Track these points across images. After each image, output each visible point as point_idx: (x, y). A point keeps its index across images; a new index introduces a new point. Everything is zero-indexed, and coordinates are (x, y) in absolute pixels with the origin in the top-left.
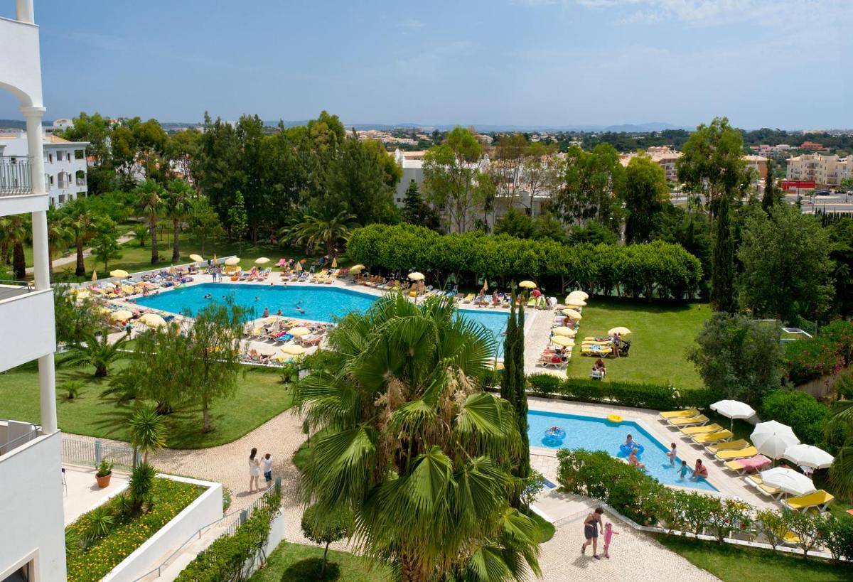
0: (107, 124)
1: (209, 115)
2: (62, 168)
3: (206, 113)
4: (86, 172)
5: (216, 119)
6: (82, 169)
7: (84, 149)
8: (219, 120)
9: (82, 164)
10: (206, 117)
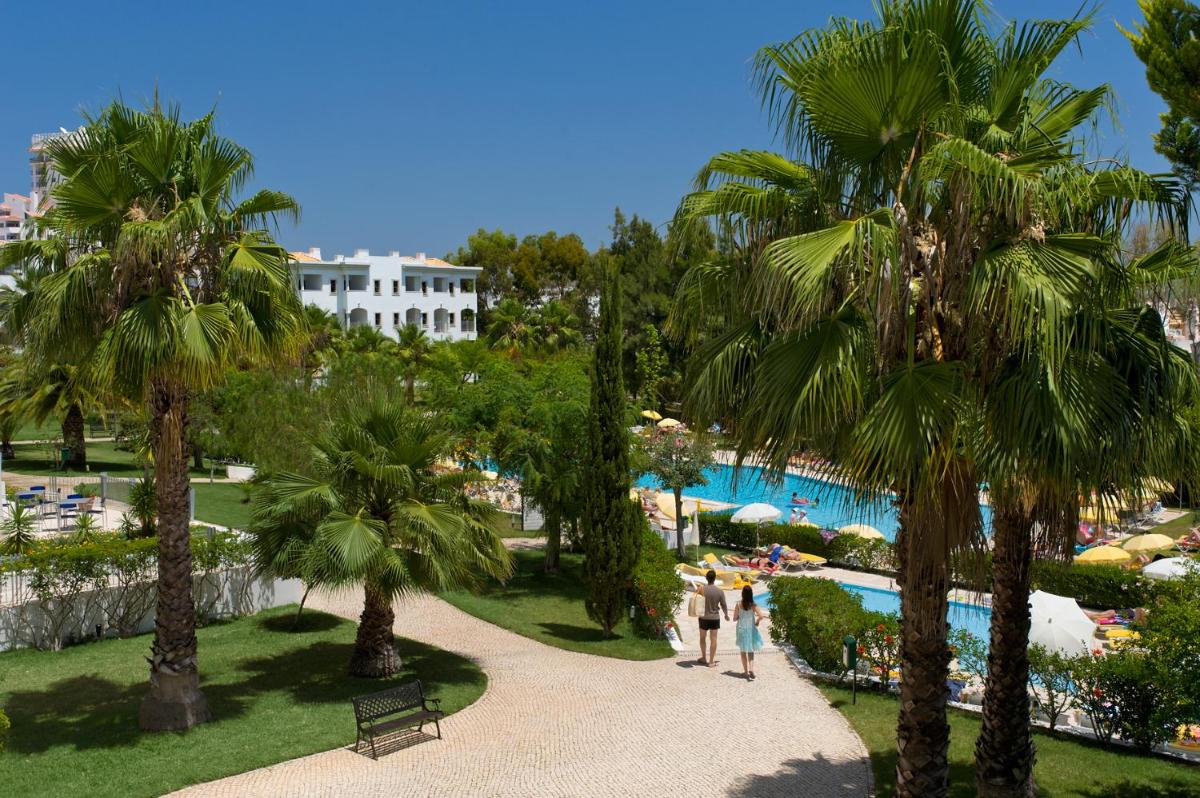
0: (512, 245)
1: (621, 211)
2: (413, 302)
3: (617, 210)
4: (476, 311)
5: (632, 219)
6: (470, 307)
7: (474, 277)
8: (636, 219)
9: (470, 301)
10: (618, 215)
